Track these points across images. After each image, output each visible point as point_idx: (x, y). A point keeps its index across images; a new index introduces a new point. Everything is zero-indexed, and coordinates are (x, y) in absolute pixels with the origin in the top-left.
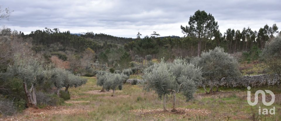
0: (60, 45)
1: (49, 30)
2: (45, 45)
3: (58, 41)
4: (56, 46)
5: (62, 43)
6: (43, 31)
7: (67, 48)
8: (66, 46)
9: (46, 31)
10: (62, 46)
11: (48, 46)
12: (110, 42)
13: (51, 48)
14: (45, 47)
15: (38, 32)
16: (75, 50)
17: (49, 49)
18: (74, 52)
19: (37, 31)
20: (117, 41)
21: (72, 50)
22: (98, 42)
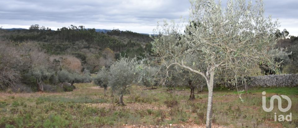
0: (85, 43)
1: (75, 27)
2: (71, 42)
3: (83, 39)
4: (81, 43)
5: (87, 41)
6: (68, 28)
7: (91, 45)
8: (91, 44)
9: (72, 28)
10: (86, 43)
11: (74, 44)
12: (136, 39)
13: (76, 45)
14: (70, 44)
15: (64, 30)
16: (99, 47)
17: (74, 47)
18: (98, 50)
19: (63, 28)
20: (143, 39)
21: (96, 48)
22: (123, 40)
